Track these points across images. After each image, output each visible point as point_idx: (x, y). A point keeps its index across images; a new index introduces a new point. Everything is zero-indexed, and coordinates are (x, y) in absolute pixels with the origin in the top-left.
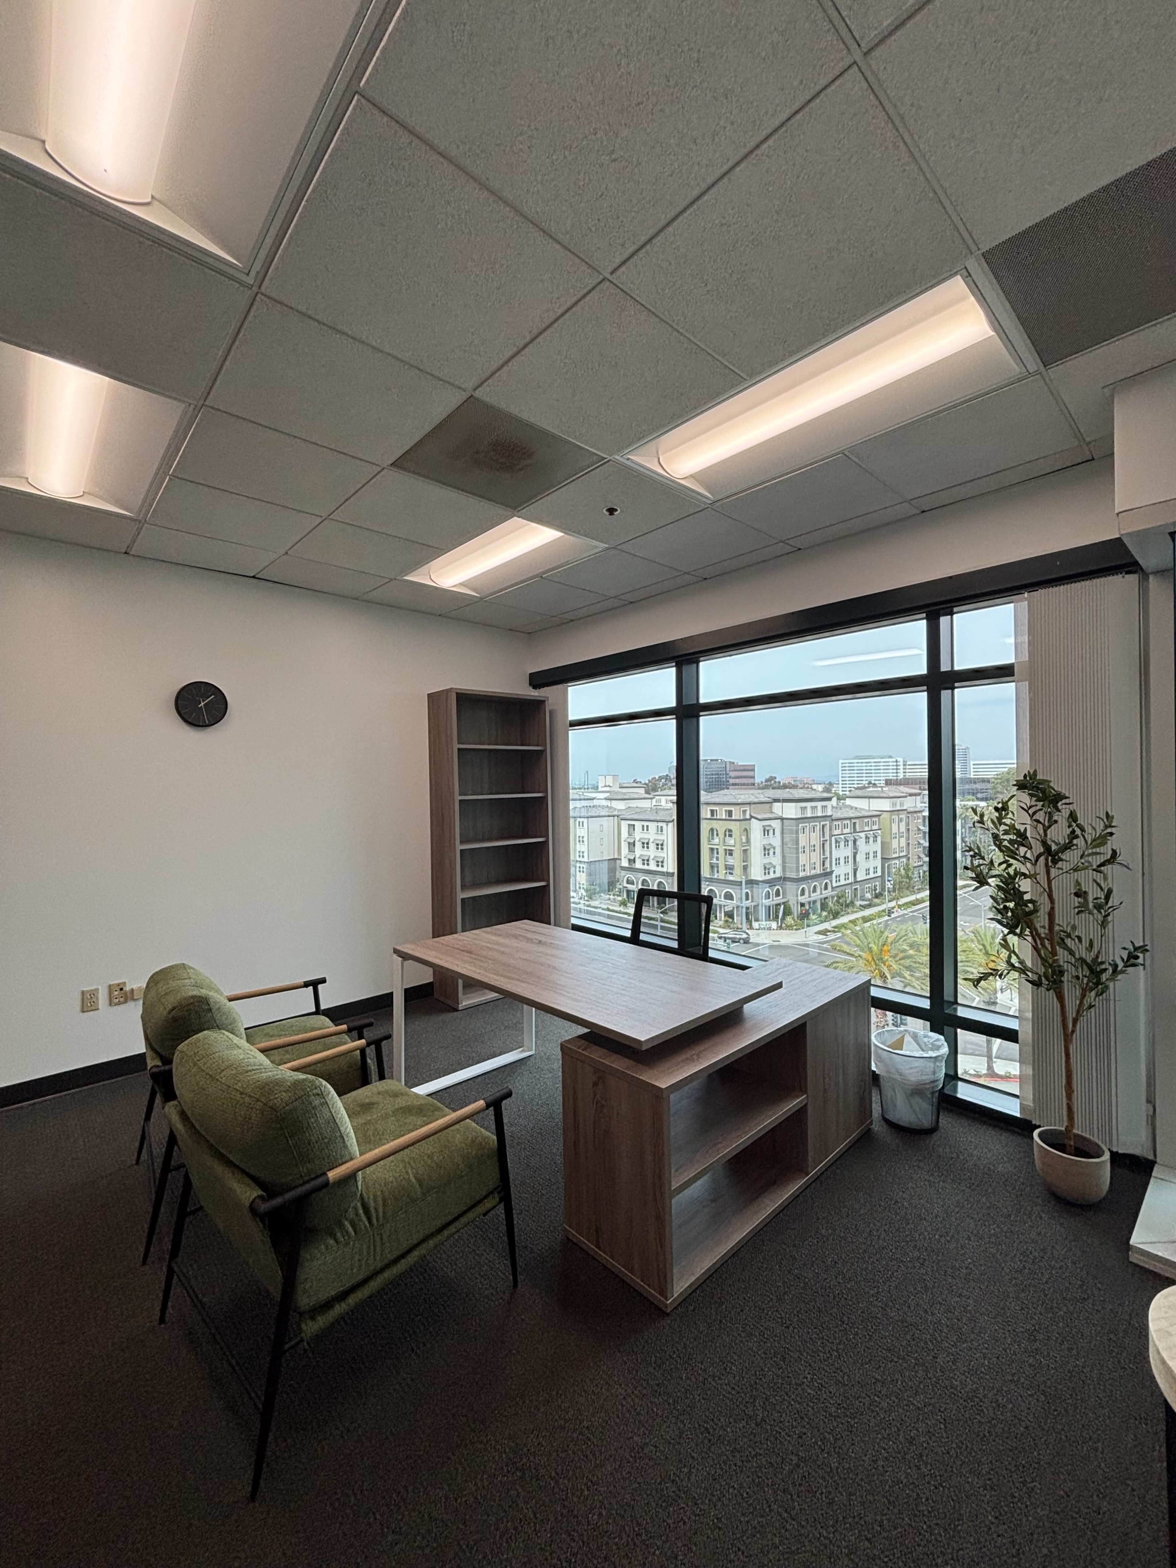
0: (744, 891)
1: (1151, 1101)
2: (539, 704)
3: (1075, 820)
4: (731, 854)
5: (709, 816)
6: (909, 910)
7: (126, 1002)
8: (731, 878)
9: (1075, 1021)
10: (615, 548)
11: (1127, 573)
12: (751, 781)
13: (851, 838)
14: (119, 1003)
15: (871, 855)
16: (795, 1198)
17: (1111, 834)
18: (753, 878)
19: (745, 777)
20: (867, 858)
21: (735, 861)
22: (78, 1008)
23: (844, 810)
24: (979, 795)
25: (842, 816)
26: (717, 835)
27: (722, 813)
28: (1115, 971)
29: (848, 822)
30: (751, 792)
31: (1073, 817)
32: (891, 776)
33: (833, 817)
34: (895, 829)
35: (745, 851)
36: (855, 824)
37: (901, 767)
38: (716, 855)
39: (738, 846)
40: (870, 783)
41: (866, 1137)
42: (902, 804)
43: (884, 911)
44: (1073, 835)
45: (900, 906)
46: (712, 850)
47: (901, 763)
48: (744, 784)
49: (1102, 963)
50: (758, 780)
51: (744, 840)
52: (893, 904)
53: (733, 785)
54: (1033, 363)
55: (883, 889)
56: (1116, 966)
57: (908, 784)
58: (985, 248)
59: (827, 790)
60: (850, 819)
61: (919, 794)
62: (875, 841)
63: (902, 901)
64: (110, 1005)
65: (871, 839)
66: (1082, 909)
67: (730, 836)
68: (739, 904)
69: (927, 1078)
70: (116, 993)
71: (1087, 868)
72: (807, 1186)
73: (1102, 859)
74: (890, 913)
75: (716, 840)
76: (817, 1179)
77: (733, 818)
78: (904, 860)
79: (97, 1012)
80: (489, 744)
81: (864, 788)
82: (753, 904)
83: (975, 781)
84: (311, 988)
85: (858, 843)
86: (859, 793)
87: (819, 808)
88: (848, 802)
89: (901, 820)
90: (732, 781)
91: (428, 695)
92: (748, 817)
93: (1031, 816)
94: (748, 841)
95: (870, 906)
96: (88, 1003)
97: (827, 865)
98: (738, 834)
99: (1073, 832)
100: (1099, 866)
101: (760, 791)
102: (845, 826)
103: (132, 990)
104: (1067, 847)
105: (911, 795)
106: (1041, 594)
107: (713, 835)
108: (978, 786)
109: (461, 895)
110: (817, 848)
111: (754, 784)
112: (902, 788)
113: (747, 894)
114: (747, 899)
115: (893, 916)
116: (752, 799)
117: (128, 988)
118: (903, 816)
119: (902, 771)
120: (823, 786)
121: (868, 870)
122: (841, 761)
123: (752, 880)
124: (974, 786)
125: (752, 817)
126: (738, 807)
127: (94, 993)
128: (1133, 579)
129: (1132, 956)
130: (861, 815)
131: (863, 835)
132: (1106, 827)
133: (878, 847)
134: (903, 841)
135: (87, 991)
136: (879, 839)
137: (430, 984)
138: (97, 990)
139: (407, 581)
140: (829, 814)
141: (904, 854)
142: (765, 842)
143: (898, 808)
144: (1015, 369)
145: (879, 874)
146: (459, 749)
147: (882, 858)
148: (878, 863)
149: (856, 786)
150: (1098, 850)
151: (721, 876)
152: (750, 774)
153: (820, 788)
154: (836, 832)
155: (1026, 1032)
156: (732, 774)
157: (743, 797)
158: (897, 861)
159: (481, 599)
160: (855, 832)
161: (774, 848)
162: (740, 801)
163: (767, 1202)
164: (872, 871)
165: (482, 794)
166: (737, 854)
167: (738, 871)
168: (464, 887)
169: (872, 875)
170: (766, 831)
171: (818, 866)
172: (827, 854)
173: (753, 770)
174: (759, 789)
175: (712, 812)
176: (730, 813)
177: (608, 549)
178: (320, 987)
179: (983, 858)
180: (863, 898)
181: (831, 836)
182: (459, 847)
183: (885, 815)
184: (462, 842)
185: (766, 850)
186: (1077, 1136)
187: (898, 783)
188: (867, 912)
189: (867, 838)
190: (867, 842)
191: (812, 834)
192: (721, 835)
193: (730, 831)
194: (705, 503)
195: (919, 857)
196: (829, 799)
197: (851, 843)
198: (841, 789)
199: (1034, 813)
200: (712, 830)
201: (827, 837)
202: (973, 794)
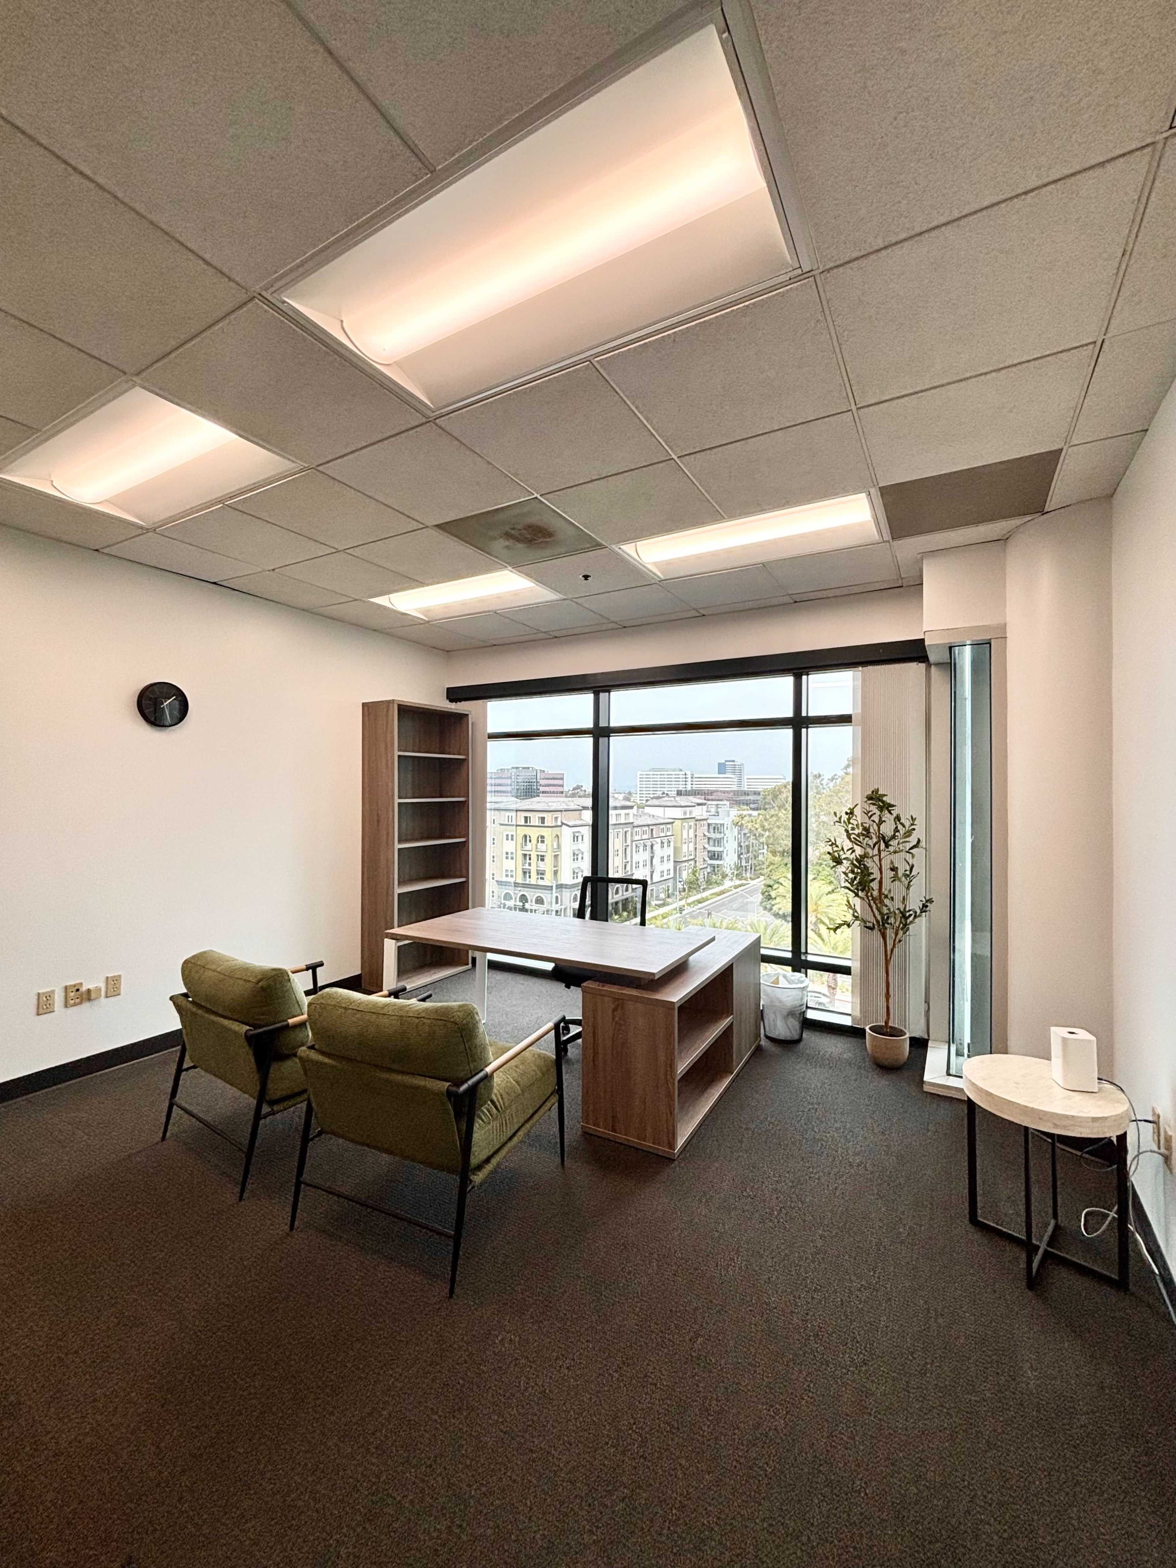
0: (554, 895)
1: (927, 1002)
2: (462, 718)
3: (899, 820)
4: (543, 860)
5: (523, 823)
6: (696, 907)
7: (80, 1003)
8: (541, 882)
9: (892, 950)
10: (571, 600)
11: (920, 662)
12: (560, 789)
13: (649, 844)
14: (75, 1005)
15: (665, 859)
16: (727, 1089)
17: (914, 829)
18: (563, 882)
19: (554, 785)
20: (662, 861)
21: (547, 866)
22: (33, 1009)
23: (643, 818)
24: (752, 806)
25: (641, 823)
26: (530, 841)
27: (535, 819)
28: (915, 917)
29: (647, 828)
30: (562, 799)
31: (898, 818)
32: (681, 788)
33: (635, 824)
34: (685, 836)
35: (556, 856)
36: (652, 830)
37: (689, 780)
38: (528, 861)
39: (550, 851)
40: (664, 793)
41: (759, 1049)
42: (691, 813)
43: (676, 909)
44: (896, 830)
45: (689, 905)
46: (525, 855)
47: (689, 776)
48: (553, 792)
49: (910, 911)
50: (566, 789)
51: (555, 846)
52: (683, 902)
53: (543, 792)
54: (887, 536)
55: (675, 888)
56: (916, 912)
57: (695, 794)
58: (881, 485)
59: (627, 799)
60: (648, 826)
61: (705, 804)
62: (669, 846)
63: (690, 900)
64: (66, 1006)
65: (666, 845)
66: (895, 878)
67: (543, 842)
68: (549, 908)
69: (797, 1003)
70: (73, 994)
71: (902, 851)
72: (733, 1081)
73: (911, 845)
74: (681, 910)
75: (529, 845)
76: (737, 1075)
77: (546, 824)
78: (692, 862)
79: (51, 1014)
80: (413, 751)
81: (658, 798)
82: (563, 907)
83: (746, 793)
84: (310, 971)
85: (654, 848)
86: (656, 802)
87: (623, 816)
88: (647, 810)
89: (690, 827)
90: (542, 789)
91: (364, 705)
92: (559, 823)
93: (870, 818)
94: (559, 847)
95: (664, 905)
96: (44, 1005)
97: (628, 868)
98: (550, 839)
99: (897, 828)
100: (911, 848)
101: (570, 799)
102: (644, 832)
103: (89, 991)
104: (894, 837)
105: (699, 804)
106: (871, 668)
107: (526, 841)
108: (751, 798)
109: (398, 890)
110: (620, 852)
111: (562, 793)
112: (691, 798)
113: (557, 897)
114: (557, 903)
115: (684, 913)
116: (563, 807)
117: (84, 989)
118: (692, 823)
119: (689, 783)
120: (623, 795)
121: (662, 872)
122: (639, 773)
123: (562, 885)
124: (748, 798)
125: (563, 824)
126: (550, 814)
127: (49, 996)
128: (922, 666)
129: (925, 906)
130: (657, 822)
131: (659, 840)
132: (912, 825)
133: (670, 851)
134: (692, 846)
135: (43, 994)
136: (672, 844)
137: (359, 976)
138: (53, 992)
139: (373, 603)
140: (631, 821)
141: (692, 857)
142: (575, 847)
143: (688, 816)
144: (876, 537)
145: (672, 875)
146: (399, 756)
147: (675, 862)
148: (671, 865)
149: (652, 796)
150: (907, 839)
151: (533, 881)
152: (559, 782)
153: (621, 797)
154: (637, 838)
155: (855, 965)
156: (542, 782)
157: (555, 804)
158: (686, 864)
159: (428, 622)
160: (652, 837)
161: (583, 853)
162: (552, 809)
163: (713, 1091)
164: (665, 873)
165: (406, 798)
166: (549, 858)
167: (549, 876)
168: (400, 883)
169: (666, 877)
170: (575, 838)
171: (620, 870)
172: (629, 858)
173: (562, 779)
174: (566, 797)
175: (526, 818)
176: (543, 819)
177: (564, 599)
178: (318, 970)
179: (837, 846)
180: (658, 899)
181: (632, 841)
182: (398, 846)
183: (678, 823)
184: (400, 841)
185: (575, 856)
186: (891, 1027)
187: (687, 793)
188: (662, 911)
189: (662, 843)
190: (662, 847)
191: (616, 840)
192: (534, 841)
193: (543, 837)
194: (653, 578)
195: (704, 860)
196: (631, 807)
197: (648, 848)
198: (638, 798)
199: (871, 816)
200: (525, 836)
201: (629, 842)
202: (747, 805)
